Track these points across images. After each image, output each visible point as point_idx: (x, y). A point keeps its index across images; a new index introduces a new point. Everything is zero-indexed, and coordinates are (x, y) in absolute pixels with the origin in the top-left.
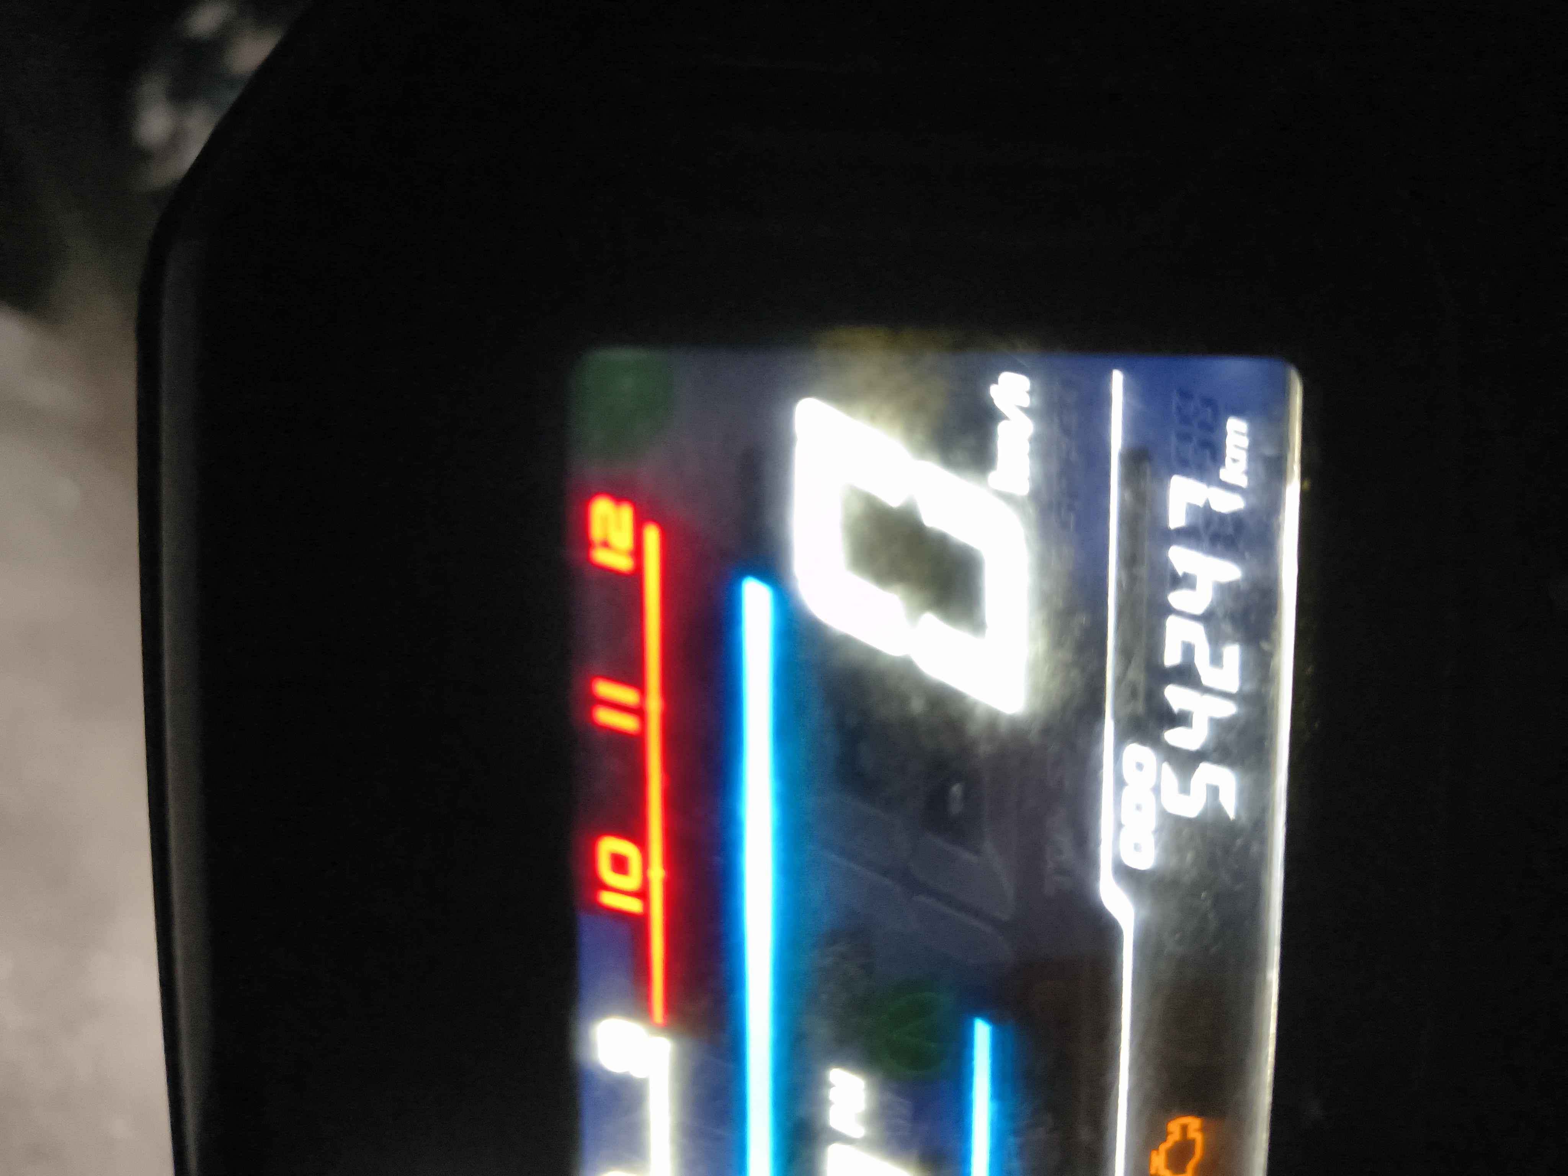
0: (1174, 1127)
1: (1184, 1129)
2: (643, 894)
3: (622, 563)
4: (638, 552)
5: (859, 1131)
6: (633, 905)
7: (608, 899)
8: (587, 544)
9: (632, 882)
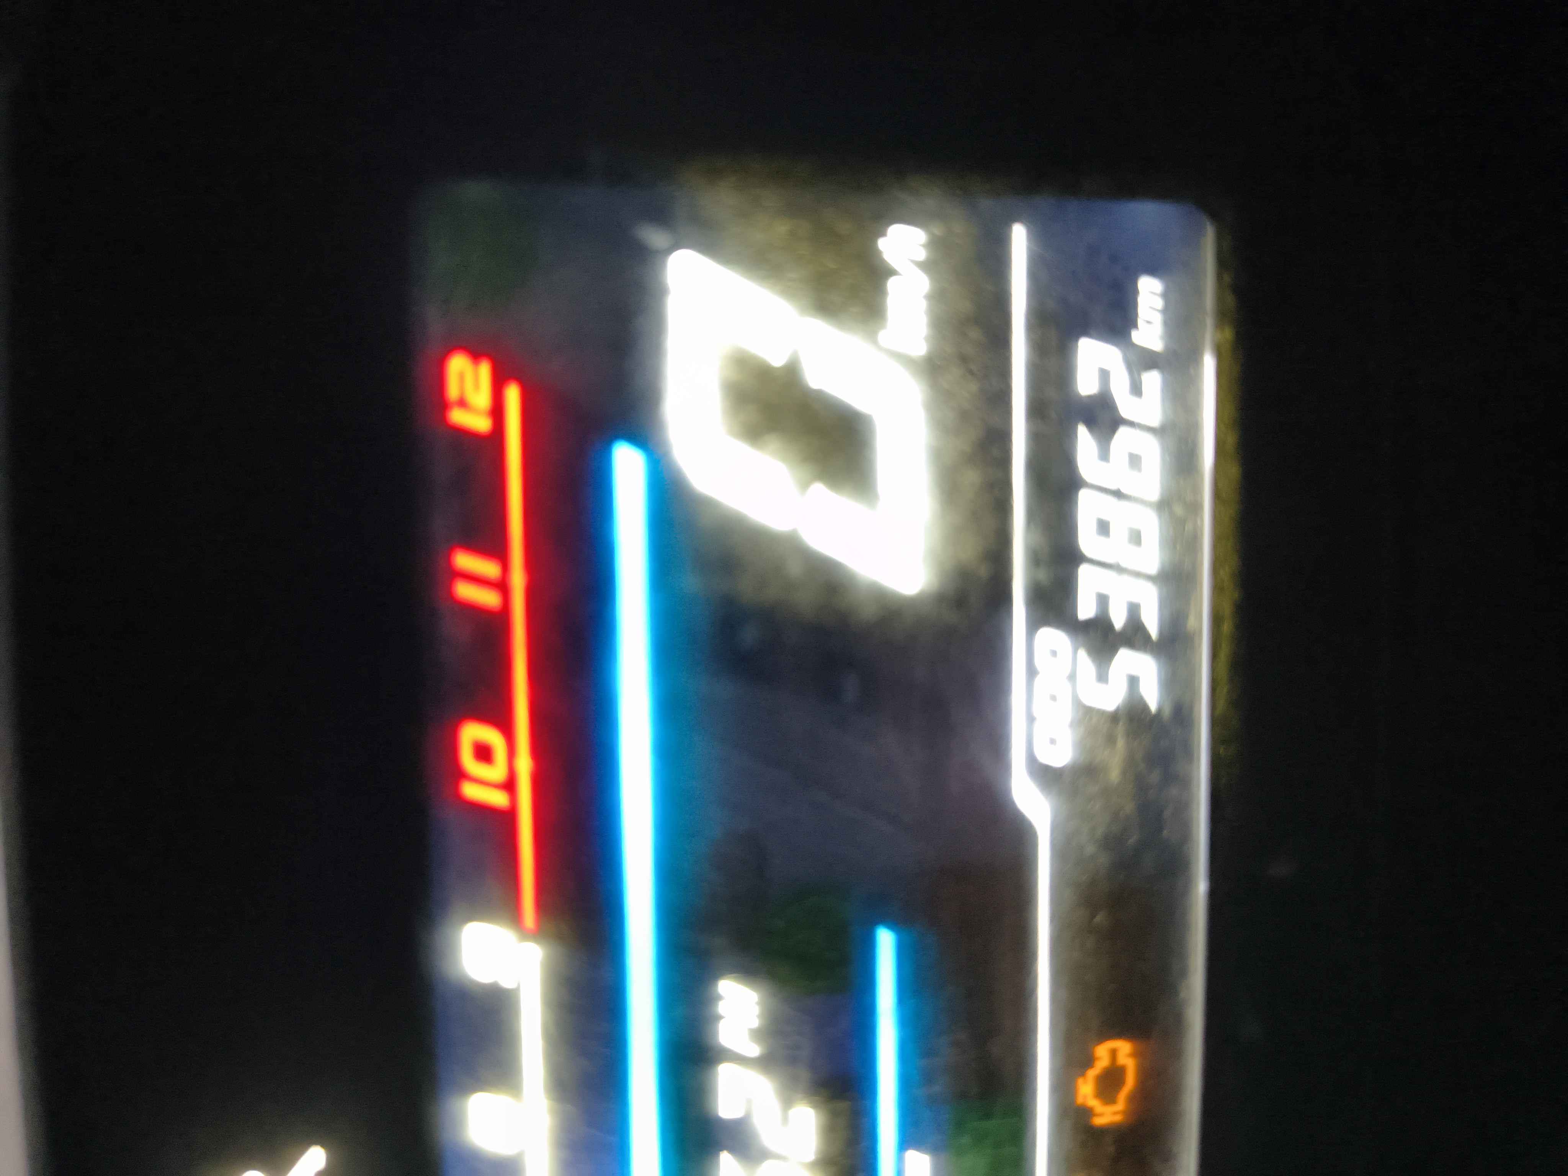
0: (1102, 1052)
1: (1114, 1053)
2: (509, 785)
3: (481, 424)
4: (497, 412)
5: (754, 1050)
6: (499, 799)
7: (471, 791)
8: (443, 405)
9: (497, 772)
